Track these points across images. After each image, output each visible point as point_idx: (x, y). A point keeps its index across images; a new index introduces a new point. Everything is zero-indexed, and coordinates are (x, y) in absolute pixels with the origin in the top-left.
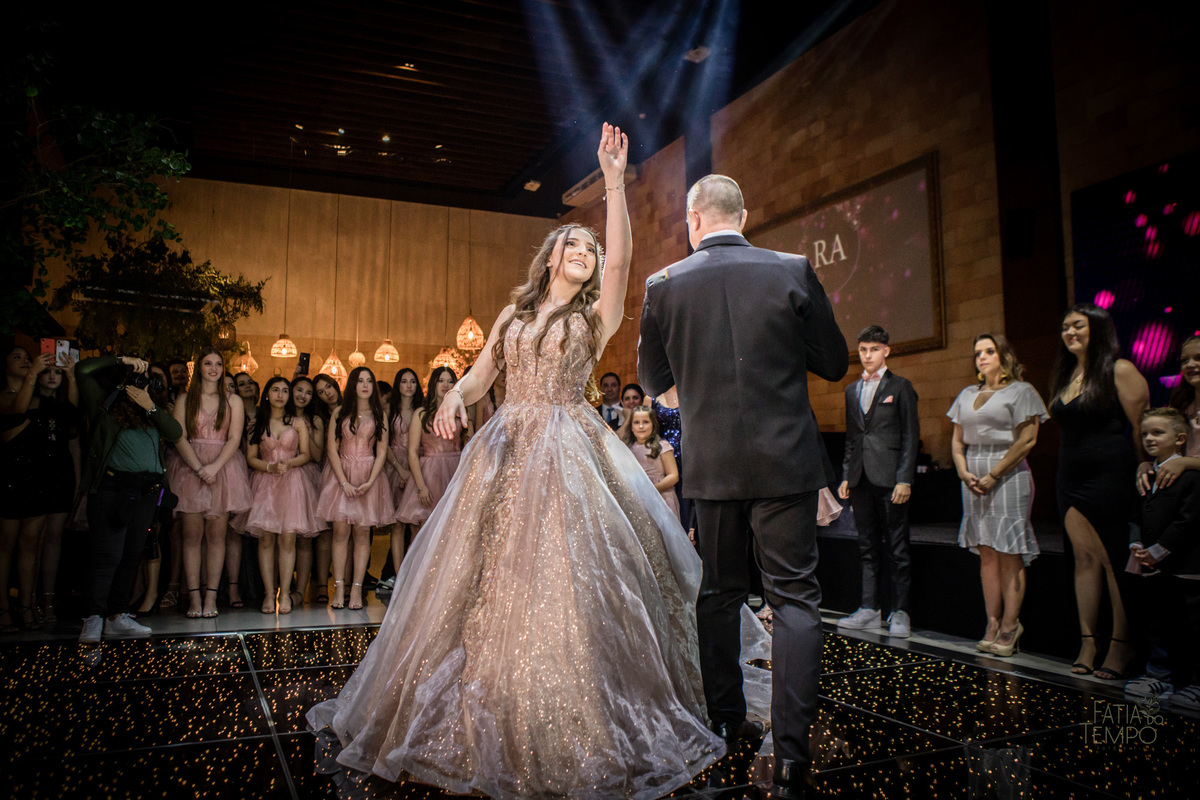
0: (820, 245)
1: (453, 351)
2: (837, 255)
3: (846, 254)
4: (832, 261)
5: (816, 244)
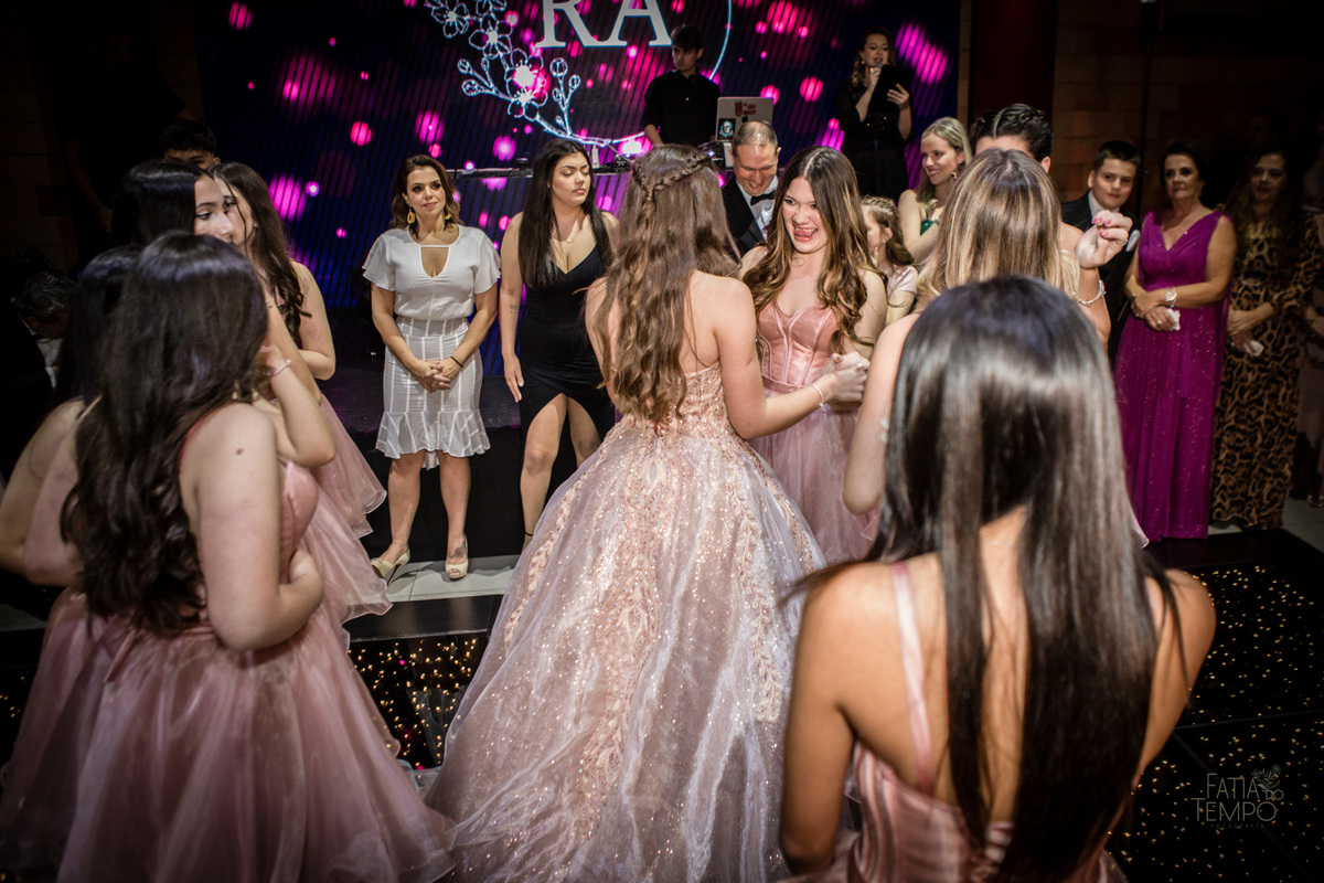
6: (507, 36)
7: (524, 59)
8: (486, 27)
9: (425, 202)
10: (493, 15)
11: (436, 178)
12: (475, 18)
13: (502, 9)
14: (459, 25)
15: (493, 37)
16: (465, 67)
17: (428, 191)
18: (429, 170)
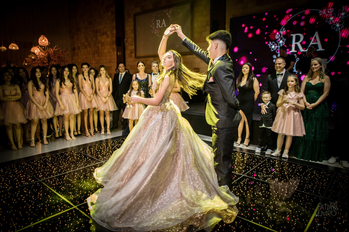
0: (158, 22)
1: (38, 46)
2: (164, 25)
3: (166, 25)
4: (162, 27)
5: (157, 21)
14: (274, 49)
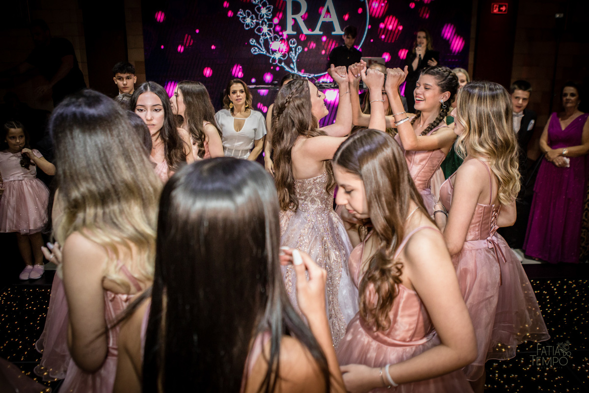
6: (271, 29)
7: (278, 39)
8: (262, 25)
9: (237, 98)
10: (266, 20)
11: (242, 88)
12: (258, 21)
13: (270, 17)
14: (251, 24)
15: (265, 29)
16: (253, 42)
17: (238, 94)
18: (240, 85)
